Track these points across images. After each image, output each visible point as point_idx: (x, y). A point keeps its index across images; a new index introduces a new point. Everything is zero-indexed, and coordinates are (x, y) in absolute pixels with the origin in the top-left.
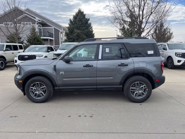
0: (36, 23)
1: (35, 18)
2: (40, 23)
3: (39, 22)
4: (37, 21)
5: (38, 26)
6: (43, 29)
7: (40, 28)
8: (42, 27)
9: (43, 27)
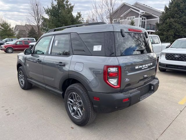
0: (139, 17)
1: (139, 11)
2: (143, 16)
3: (143, 14)
4: (140, 14)
5: (141, 19)
6: (147, 21)
7: (143, 21)
8: (146, 20)
9: (148, 20)
